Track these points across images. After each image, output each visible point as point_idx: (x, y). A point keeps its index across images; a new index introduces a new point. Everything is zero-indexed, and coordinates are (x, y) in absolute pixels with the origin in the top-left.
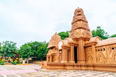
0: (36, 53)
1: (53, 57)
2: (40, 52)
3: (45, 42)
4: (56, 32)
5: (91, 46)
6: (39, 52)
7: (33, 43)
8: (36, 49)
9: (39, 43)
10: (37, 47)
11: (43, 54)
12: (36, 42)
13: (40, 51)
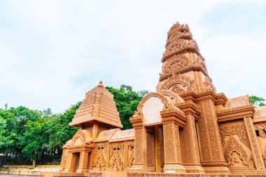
0: (17, 140)
1: (90, 154)
2: (32, 139)
3: (49, 111)
4: (101, 82)
5: (242, 119)
6: (28, 138)
7: (12, 110)
8: (21, 128)
9: (32, 112)
10: (23, 122)
11: (41, 145)
12: (22, 109)
13: (34, 134)
